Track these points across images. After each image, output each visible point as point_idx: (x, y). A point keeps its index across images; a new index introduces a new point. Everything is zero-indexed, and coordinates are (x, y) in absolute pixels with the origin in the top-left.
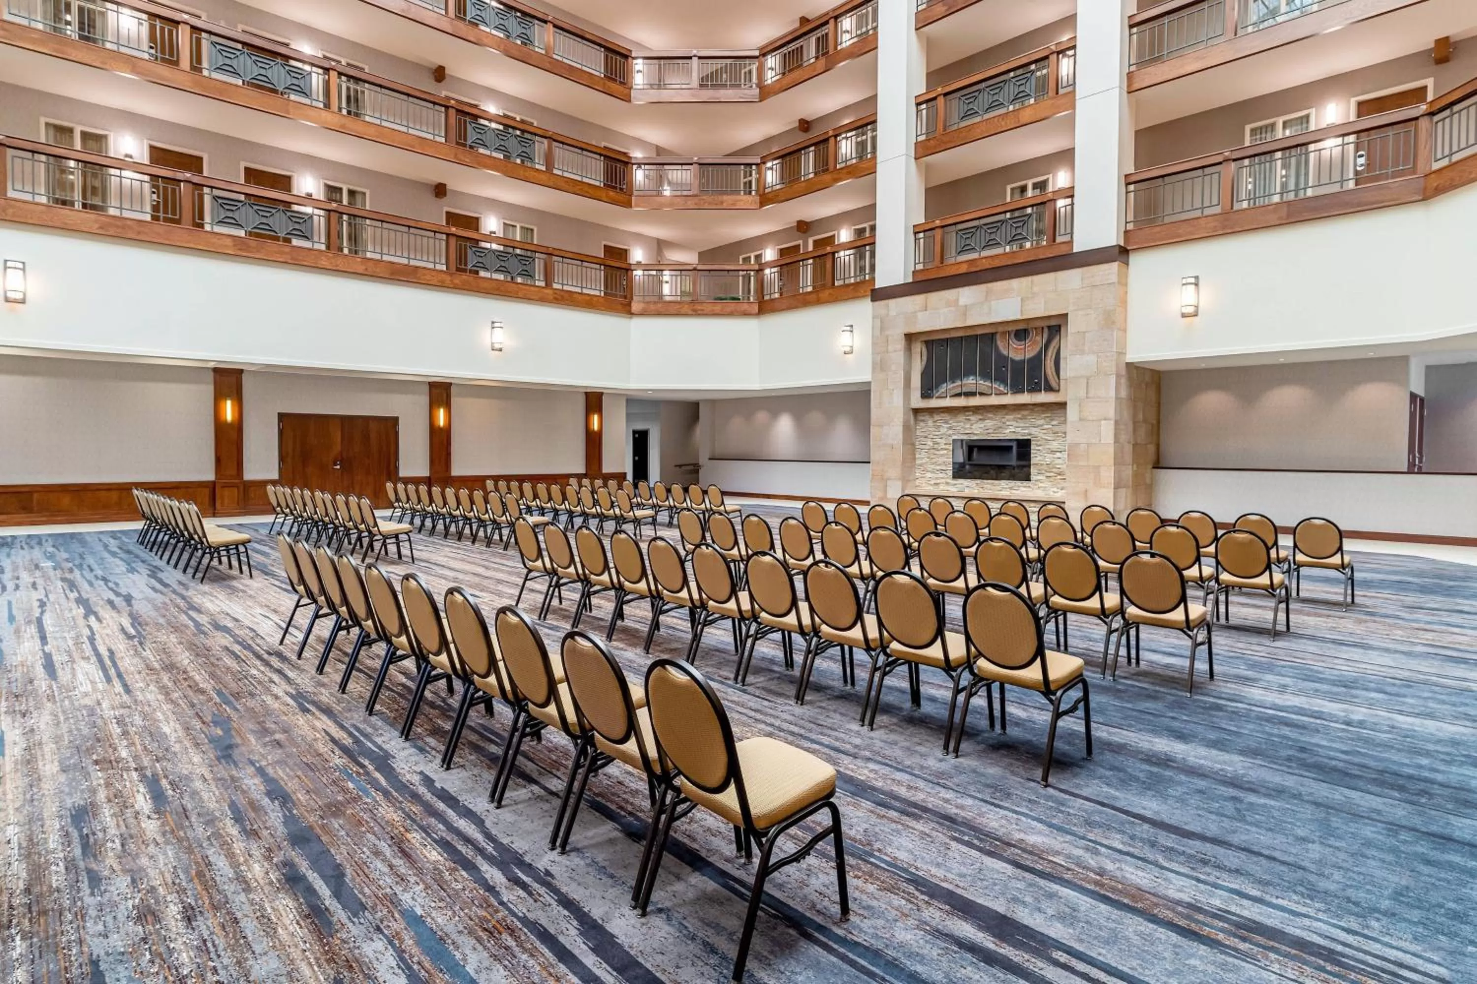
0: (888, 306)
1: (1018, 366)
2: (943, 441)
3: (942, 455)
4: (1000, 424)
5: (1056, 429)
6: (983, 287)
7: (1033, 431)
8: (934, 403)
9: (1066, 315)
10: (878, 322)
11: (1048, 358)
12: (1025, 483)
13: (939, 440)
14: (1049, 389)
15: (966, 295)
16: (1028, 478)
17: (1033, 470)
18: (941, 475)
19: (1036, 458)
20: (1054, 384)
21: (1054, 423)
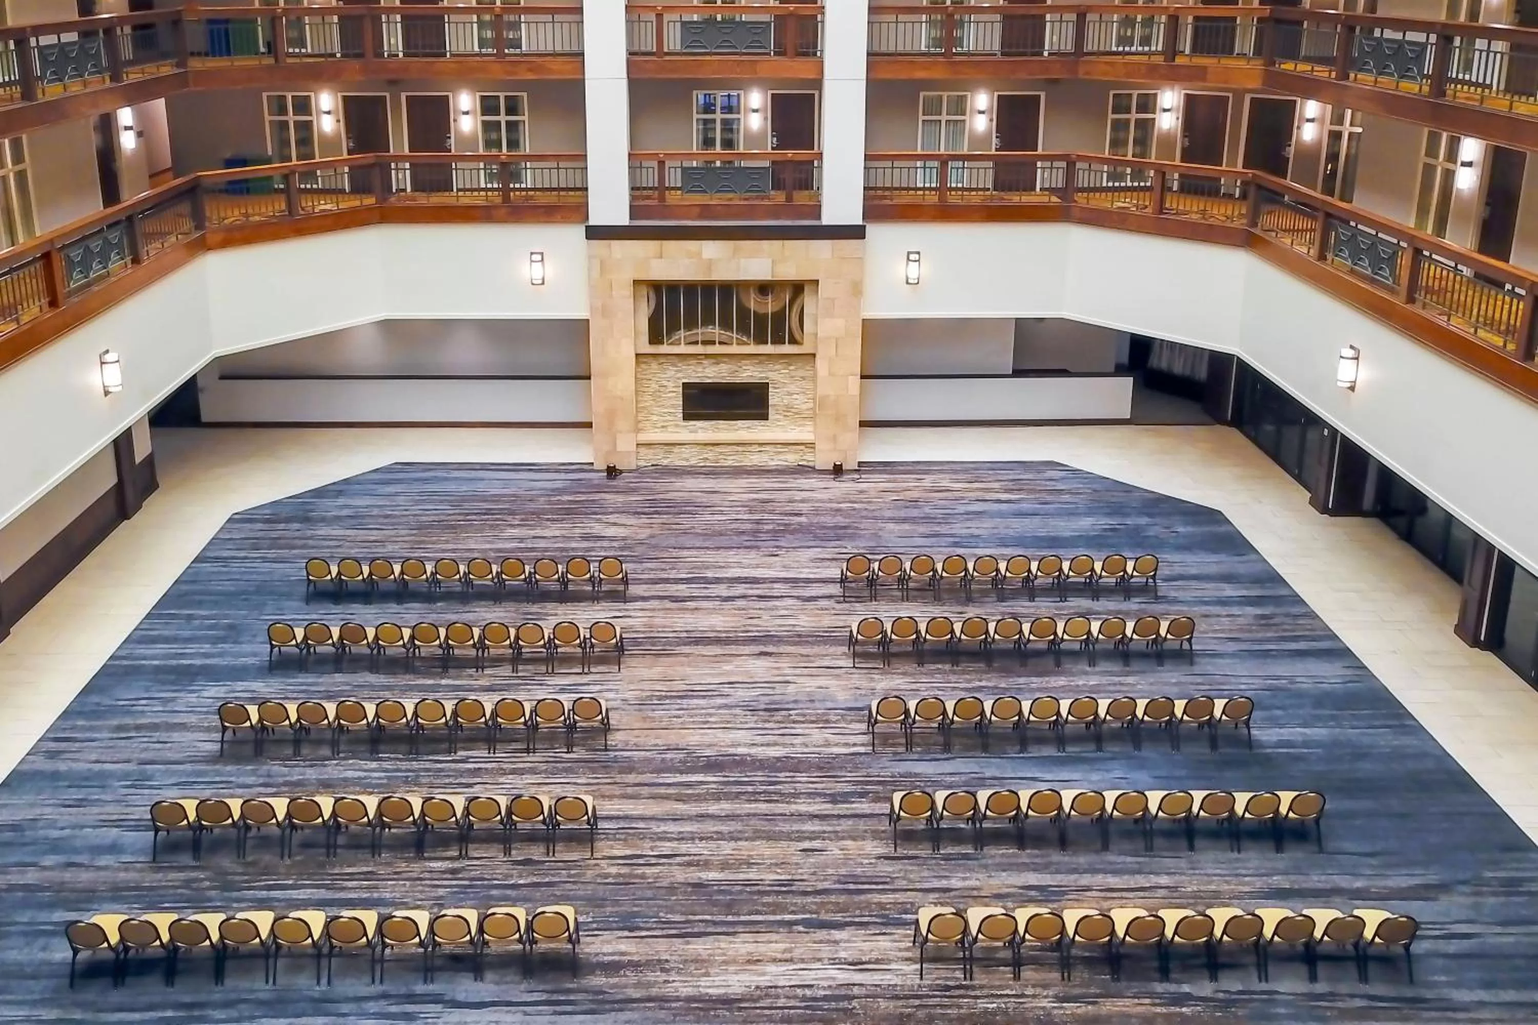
0: (610, 245)
1: (761, 319)
2: (671, 384)
3: (670, 398)
4: (737, 369)
5: (793, 374)
6: (731, 243)
7: (770, 375)
8: (664, 349)
9: (817, 281)
10: (597, 263)
11: (793, 315)
12: (763, 422)
13: (665, 383)
14: (793, 341)
15: (711, 249)
16: (765, 417)
17: (771, 411)
18: (669, 418)
19: (774, 399)
20: (797, 336)
21: (792, 368)
